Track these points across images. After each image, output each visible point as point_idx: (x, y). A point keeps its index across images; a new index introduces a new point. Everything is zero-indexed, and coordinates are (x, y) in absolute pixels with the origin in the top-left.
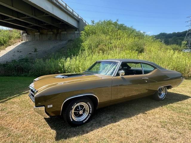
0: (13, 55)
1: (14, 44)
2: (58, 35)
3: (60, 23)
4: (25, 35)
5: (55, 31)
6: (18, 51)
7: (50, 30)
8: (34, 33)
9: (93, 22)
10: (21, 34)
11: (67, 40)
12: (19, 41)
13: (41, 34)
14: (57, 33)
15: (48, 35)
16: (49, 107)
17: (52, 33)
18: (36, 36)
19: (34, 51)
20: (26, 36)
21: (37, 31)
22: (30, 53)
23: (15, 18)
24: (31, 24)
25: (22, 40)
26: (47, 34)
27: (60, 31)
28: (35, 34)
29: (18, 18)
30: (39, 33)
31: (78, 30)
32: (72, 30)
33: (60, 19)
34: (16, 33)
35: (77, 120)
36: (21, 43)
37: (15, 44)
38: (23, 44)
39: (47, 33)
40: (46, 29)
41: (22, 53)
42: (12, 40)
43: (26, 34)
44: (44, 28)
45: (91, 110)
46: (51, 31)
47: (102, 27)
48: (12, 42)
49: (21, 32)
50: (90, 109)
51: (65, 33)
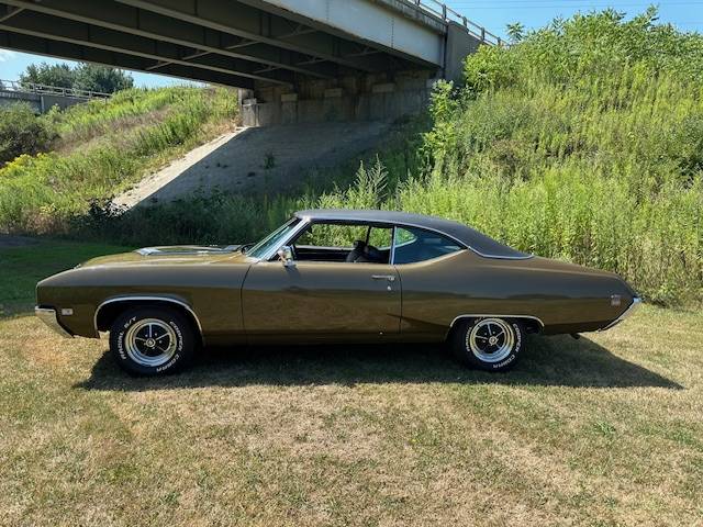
0: (201, 180)
1: (213, 137)
2: (362, 99)
3: (365, 53)
4: (249, 104)
5: (352, 82)
6: (219, 165)
7: (335, 80)
8: (280, 98)
9: (516, 31)
10: (240, 100)
11: (390, 120)
12: (231, 129)
13: (304, 97)
14: (360, 92)
15: (325, 102)
16: (64, 312)
17: (339, 92)
18: (284, 107)
19: (264, 164)
20: (254, 107)
21: (291, 86)
22: (254, 171)
23: (211, 50)
24: (267, 66)
25: (240, 125)
26: (323, 98)
27: (370, 80)
28: (283, 100)
29: (221, 48)
30: (294, 97)
31: (440, 73)
32: (417, 77)
33: (358, 38)
34: (226, 98)
35: (140, 362)
36: (234, 135)
37: (215, 140)
38: (239, 137)
39: (323, 95)
40: (318, 78)
41: (228, 169)
42: (210, 124)
43: (255, 100)
44: (313, 77)
45: (181, 342)
46: (338, 87)
47: (551, 52)
48: (209, 130)
49: (241, 92)
50: (178, 339)
51: (389, 88)
